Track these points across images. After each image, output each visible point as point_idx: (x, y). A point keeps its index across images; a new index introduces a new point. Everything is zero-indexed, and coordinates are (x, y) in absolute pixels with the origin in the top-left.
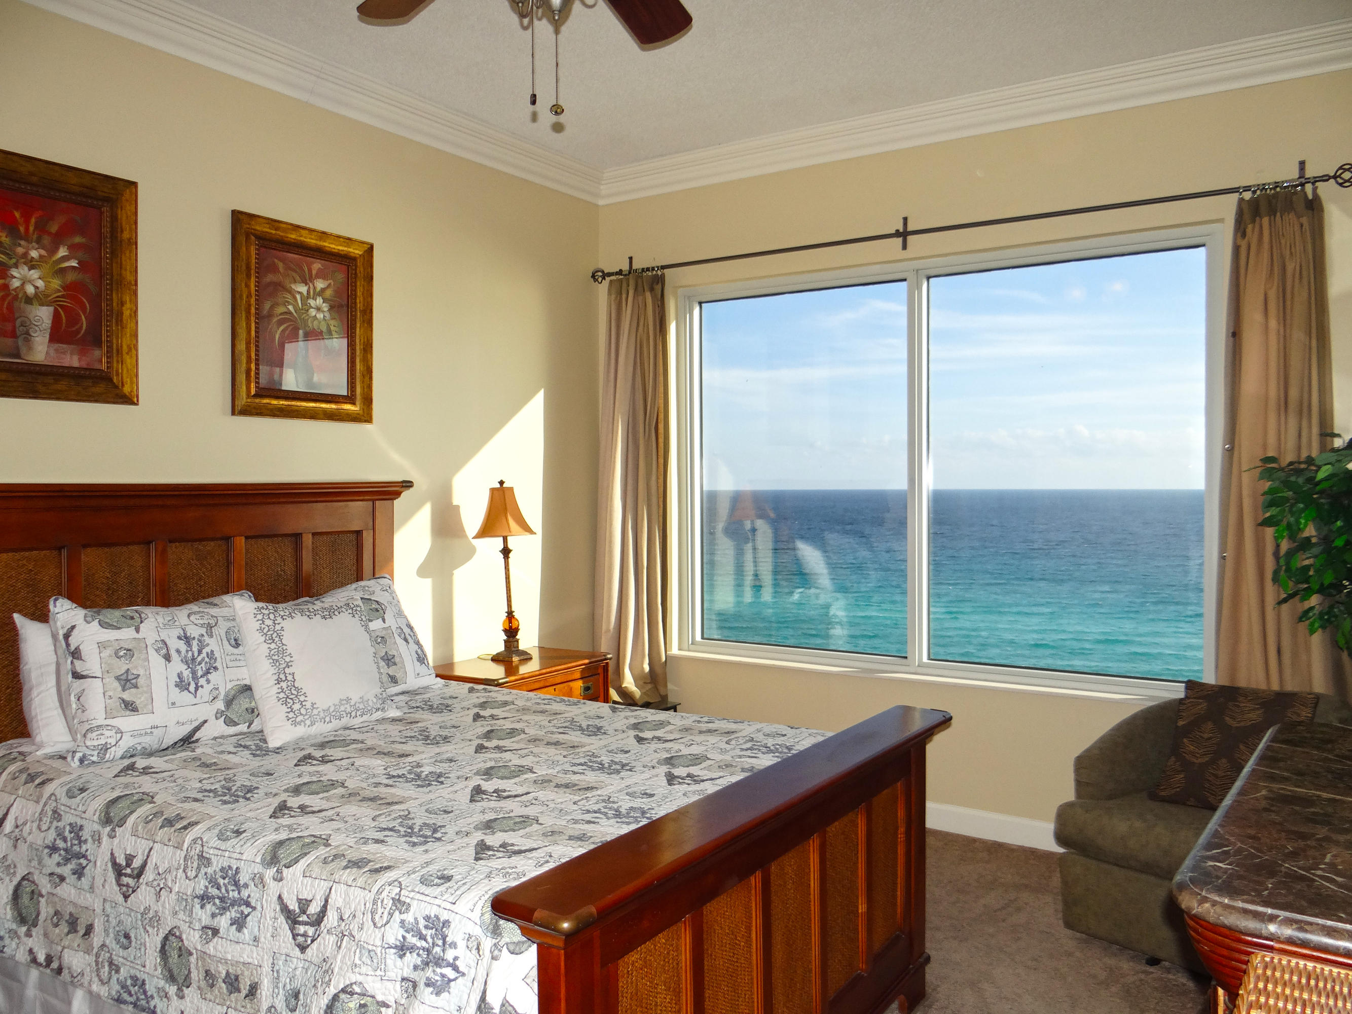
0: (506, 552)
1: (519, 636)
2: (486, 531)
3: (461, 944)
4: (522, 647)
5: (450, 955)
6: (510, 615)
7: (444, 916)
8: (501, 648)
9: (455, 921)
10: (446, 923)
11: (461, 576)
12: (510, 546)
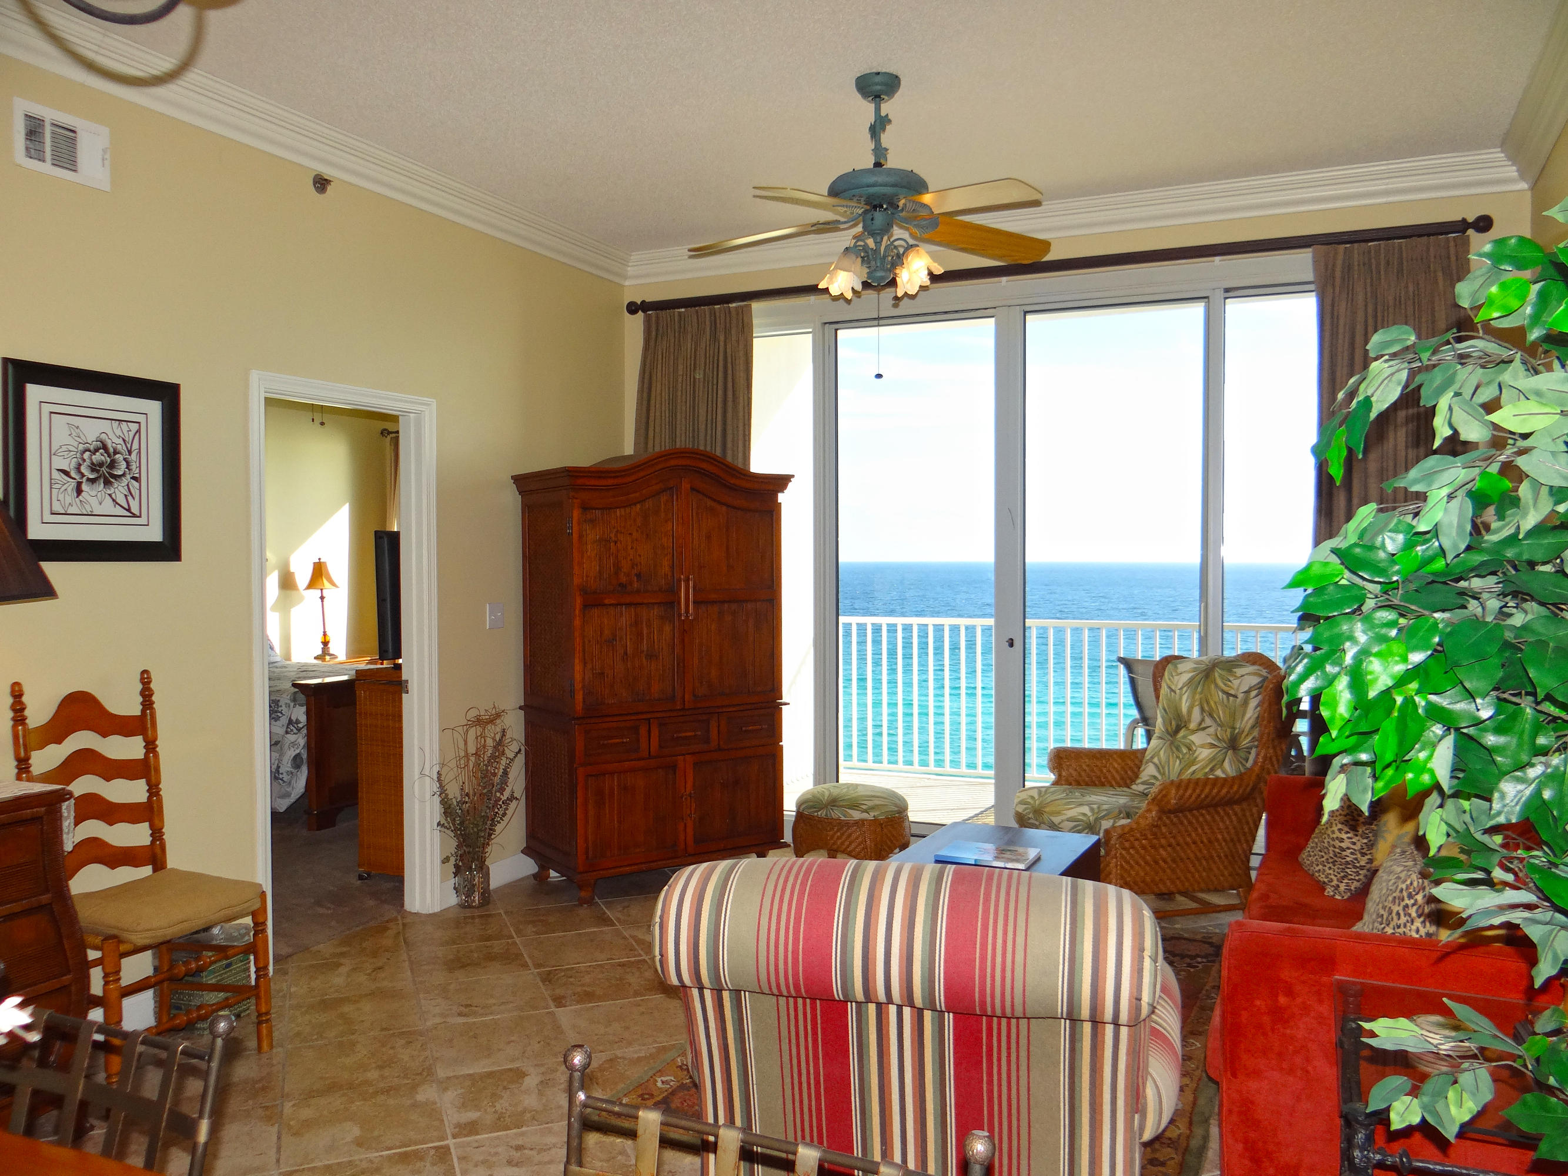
0: (322, 598)
1: (330, 645)
2: (311, 585)
3: (284, 706)
4: (331, 652)
5: (280, 709)
6: (325, 634)
7: (278, 699)
8: (320, 652)
9: (281, 700)
10: (279, 701)
11: (296, 612)
12: (324, 595)
